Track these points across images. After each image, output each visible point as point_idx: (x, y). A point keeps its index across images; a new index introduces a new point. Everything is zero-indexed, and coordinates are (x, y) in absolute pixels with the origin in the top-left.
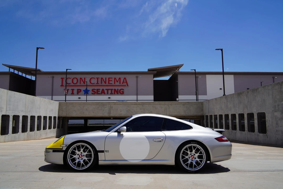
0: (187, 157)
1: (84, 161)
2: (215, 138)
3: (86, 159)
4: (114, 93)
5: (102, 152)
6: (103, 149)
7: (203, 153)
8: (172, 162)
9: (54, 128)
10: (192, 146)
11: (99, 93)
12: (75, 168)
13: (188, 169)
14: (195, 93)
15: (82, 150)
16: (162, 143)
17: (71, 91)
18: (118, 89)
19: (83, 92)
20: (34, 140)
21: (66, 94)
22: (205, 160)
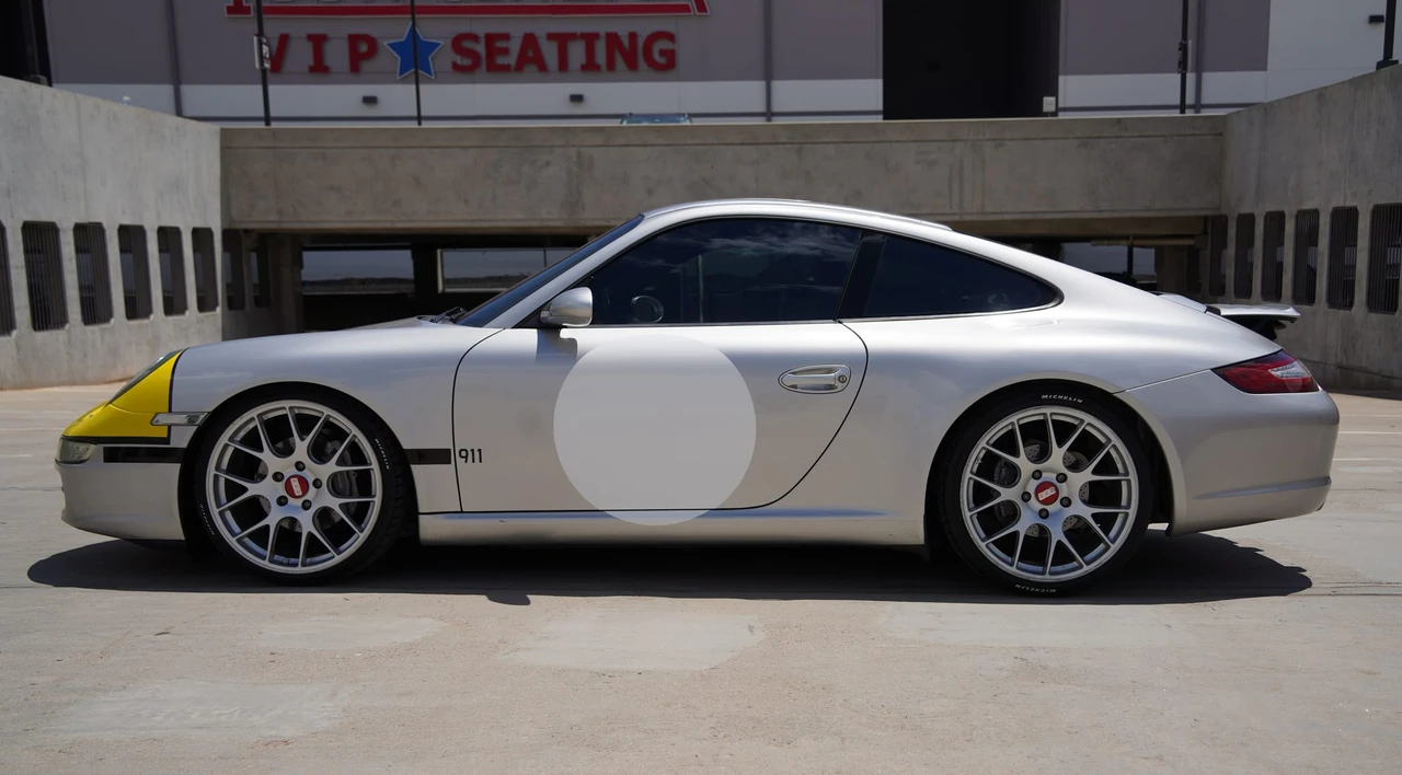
0: (1007, 494)
1: (324, 515)
2: (1214, 370)
3: (334, 503)
4: (611, 66)
5: (440, 457)
6: (442, 443)
7: (1121, 470)
8: (905, 524)
9: (205, 304)
10: (1043, 423)
11: (501, 60)
12: (265, 564)
13: (1013, 570)
14: (1177, 55)
15: (301, 447)
16: (840, 401)
17: (308, 48)
18: (633, 36)
19: (388, 59)
20: (72, 383)
21: (264, 71)
22: (1133, 512)
